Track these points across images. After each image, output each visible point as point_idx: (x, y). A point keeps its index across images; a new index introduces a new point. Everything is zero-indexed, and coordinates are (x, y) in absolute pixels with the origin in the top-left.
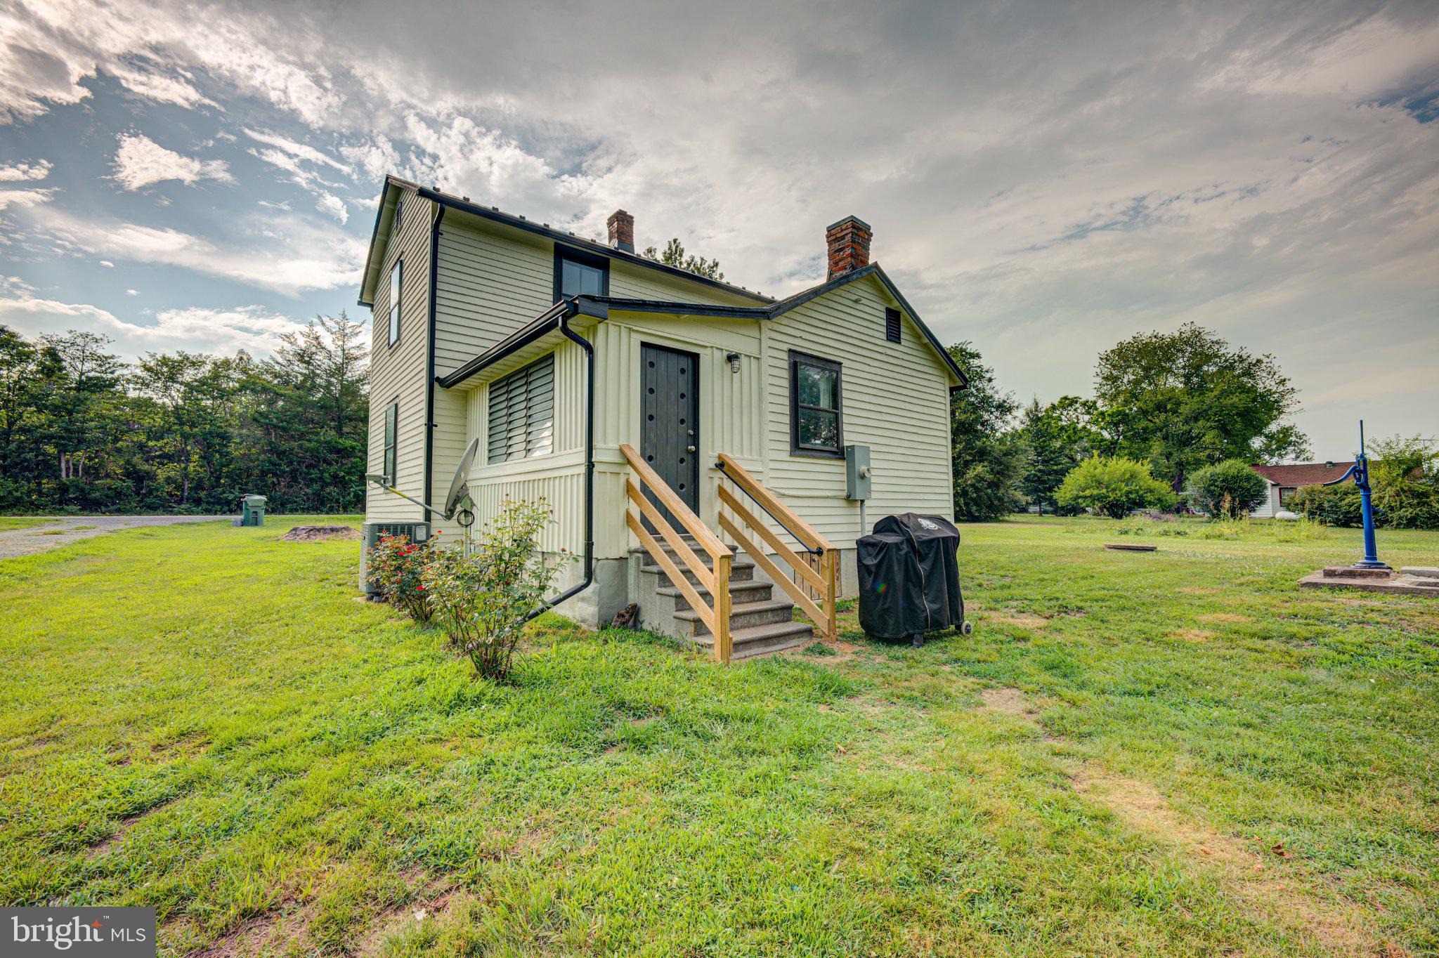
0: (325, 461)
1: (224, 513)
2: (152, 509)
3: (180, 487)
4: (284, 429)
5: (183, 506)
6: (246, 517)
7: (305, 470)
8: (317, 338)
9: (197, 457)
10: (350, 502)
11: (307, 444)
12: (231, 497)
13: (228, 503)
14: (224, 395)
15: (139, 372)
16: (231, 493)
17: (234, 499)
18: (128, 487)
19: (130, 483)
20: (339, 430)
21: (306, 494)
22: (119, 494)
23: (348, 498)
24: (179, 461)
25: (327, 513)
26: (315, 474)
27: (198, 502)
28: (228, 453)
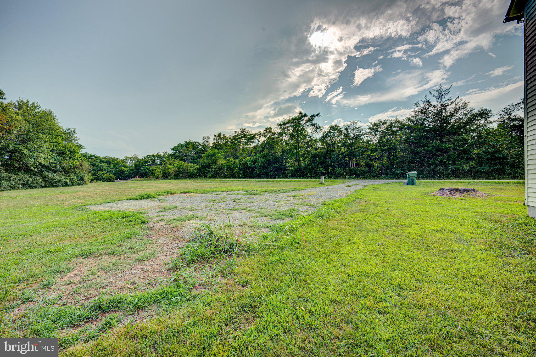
0: (436, 155)
1: (396, 179)
2: (373, 177)
3: (381, 169)
4: (417, 143)
5: (383, 176)
6: (409, 181)
7: (427, 160)
8: (428, 101)
9: (386, 158)
10: (449, 174)
11: (426, 148)
12: (398, 172)
13: (397, 175)
14: (394, 133)
15: (368, 130)
16: (398, 171)
17: (399, 173)
18: (367, 170)
19: (367, 168)
20: (441, 140)
21: (428, 170)
22: (364, 172)
23: (448, 172)
24: (380, 160)
25: (438, 179)
26: (431, 161)
27: (387, 174)
28: (396, 156)
